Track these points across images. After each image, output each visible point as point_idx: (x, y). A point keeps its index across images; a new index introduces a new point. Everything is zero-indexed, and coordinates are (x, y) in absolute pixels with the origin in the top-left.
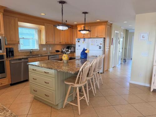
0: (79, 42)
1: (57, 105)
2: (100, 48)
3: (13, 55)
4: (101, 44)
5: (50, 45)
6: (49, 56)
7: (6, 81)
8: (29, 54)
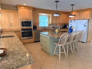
0: (71, 22)
1: (50, 53)
2: (85, 26)
3: (36, 29)
4: (86, 23)
5: (54, 24)
6: (52, 30)
7: (33, 40)
8: (43, 29)
